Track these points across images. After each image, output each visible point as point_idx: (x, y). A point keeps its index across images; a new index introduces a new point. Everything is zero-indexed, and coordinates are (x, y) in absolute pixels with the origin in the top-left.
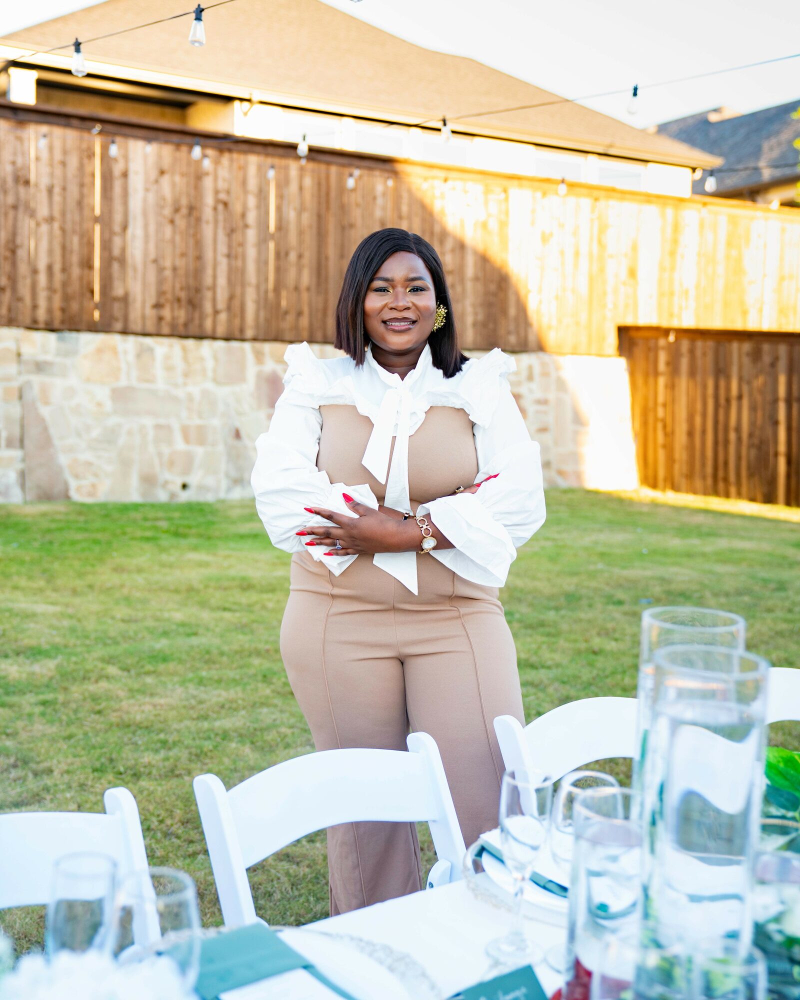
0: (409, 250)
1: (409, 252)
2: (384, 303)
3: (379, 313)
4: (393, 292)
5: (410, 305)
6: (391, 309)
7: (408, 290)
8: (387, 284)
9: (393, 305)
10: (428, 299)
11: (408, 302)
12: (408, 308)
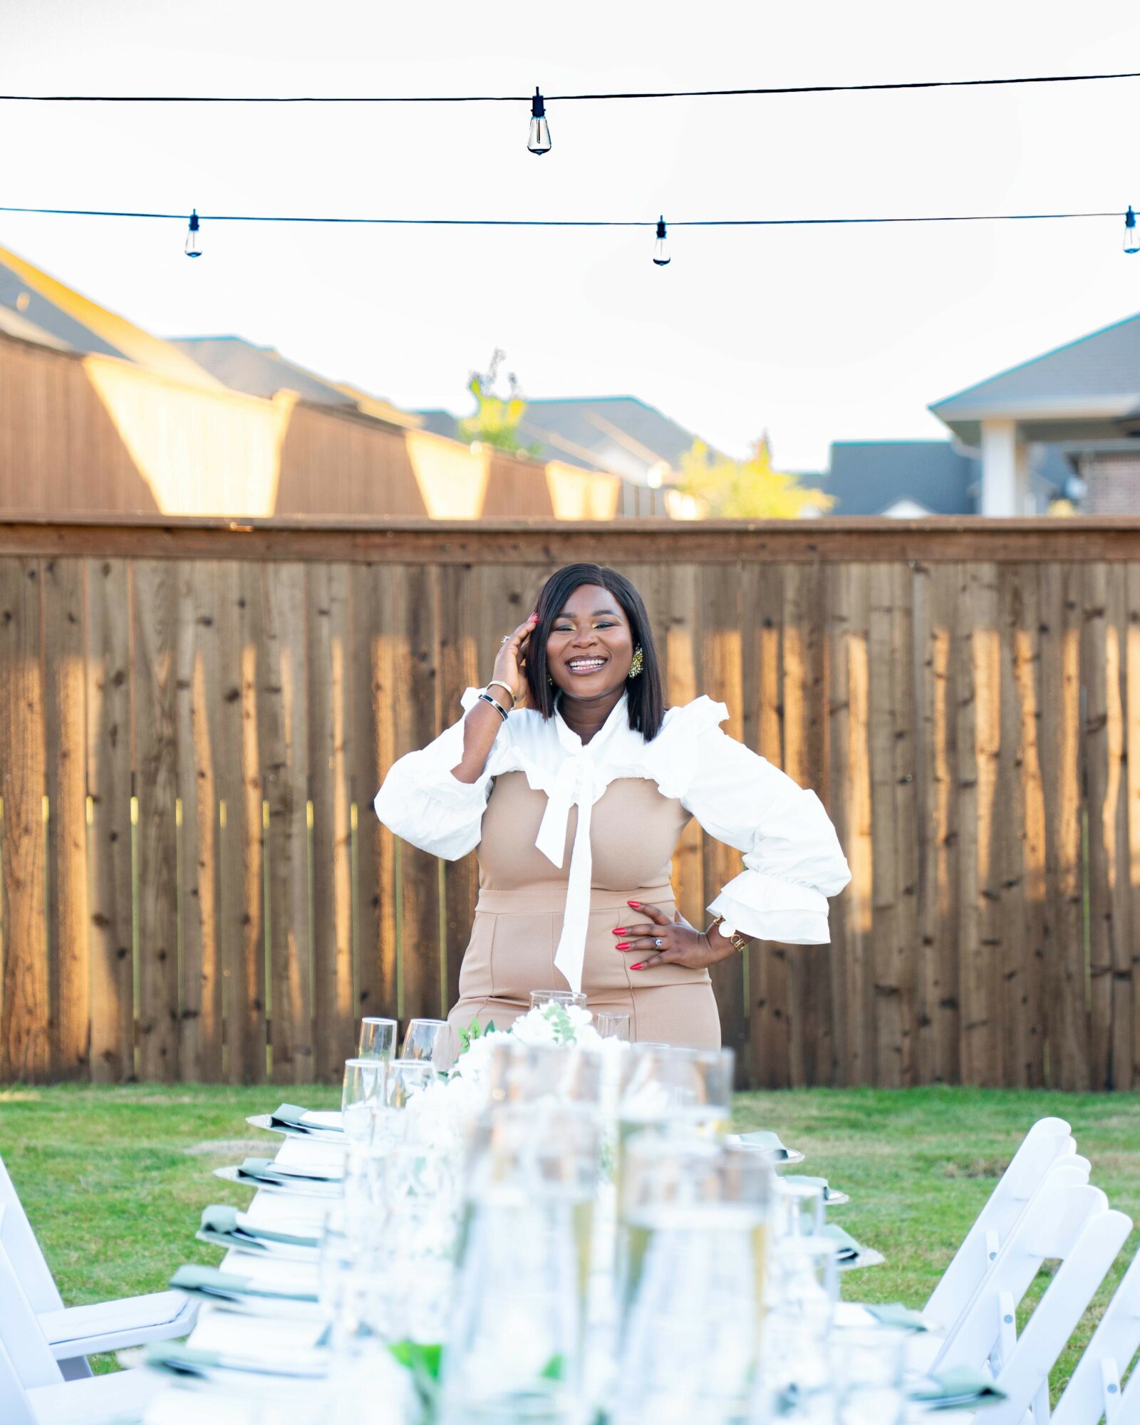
0: (593, 582)
1: (596, 584)
2: (568, 640)
3: (561, 654)
4: (577, 628)
5: (595, 640)
6: (575, 646)
7: (594, 626)
8: (570, 621)
9: (575, 643)
10: (621, 635)
11: (592, 638)
12: (594, 644)
